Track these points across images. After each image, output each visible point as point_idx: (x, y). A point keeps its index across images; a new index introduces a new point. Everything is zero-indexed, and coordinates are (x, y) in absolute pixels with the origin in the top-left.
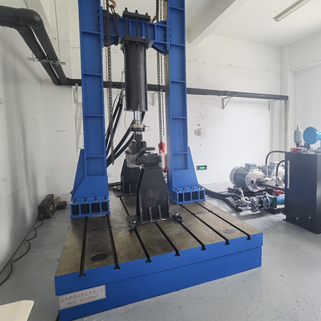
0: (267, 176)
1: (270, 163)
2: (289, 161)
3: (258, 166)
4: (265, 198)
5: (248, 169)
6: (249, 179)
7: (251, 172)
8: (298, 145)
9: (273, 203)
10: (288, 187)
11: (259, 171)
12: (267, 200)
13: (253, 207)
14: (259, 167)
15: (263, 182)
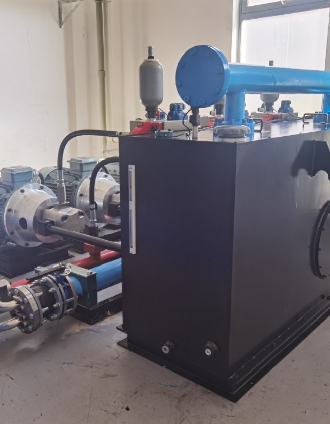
0: (65, 203)
1: (72, 162)
2: (133, 167)
3: (38, 173)
4: (60, 285)
5: (11, 184)
6: (12, 214)
7: (17, 193)
8: (152, 110)
9: (84, 292)
10: (133, 251)
11: (42, 188)
12: (68, 288)
13: (24, 317)
14: (41, 175)
15: (52, 223)
